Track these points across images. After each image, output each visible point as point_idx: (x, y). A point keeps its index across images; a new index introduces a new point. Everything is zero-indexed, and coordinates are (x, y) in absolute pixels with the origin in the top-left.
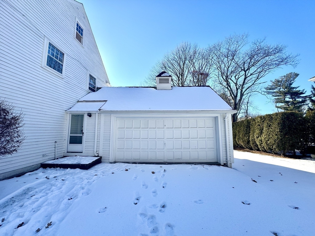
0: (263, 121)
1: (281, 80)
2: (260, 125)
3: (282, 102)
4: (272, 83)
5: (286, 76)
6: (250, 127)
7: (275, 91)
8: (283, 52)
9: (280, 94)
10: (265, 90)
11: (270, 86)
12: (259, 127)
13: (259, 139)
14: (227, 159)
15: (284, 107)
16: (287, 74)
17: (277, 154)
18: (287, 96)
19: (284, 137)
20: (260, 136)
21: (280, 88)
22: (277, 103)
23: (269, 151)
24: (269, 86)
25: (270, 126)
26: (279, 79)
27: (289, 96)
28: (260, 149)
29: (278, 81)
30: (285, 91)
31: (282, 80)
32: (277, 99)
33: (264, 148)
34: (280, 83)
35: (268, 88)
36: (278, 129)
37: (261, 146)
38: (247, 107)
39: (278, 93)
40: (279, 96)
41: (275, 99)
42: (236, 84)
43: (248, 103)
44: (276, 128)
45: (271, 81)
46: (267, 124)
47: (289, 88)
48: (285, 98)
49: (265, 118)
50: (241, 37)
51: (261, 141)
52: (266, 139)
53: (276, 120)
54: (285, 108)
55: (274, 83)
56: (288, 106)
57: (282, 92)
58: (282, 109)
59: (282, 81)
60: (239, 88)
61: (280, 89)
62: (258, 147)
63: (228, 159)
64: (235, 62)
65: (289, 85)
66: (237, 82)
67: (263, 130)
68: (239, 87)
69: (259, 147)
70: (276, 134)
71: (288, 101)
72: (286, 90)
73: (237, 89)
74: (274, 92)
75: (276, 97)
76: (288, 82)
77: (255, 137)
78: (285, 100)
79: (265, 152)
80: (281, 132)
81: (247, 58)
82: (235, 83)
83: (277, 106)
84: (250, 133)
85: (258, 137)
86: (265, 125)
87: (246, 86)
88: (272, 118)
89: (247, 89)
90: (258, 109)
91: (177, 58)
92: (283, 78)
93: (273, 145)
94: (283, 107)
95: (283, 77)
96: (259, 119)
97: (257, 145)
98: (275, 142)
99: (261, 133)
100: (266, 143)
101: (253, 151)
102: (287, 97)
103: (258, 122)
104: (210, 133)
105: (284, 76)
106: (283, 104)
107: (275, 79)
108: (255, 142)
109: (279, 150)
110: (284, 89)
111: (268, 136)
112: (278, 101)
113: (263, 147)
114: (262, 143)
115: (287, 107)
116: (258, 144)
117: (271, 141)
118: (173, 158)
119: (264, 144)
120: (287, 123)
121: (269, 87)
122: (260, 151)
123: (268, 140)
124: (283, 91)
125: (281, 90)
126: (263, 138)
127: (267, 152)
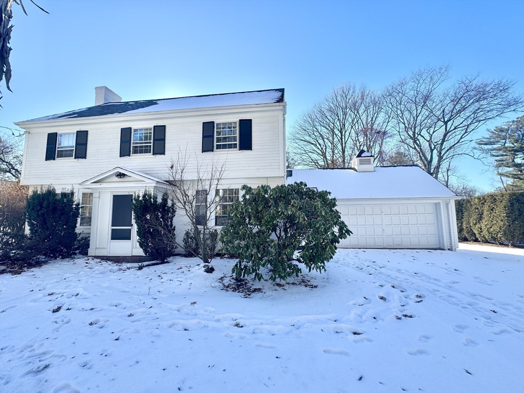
0: (483, 204)
1: (506, 127)
2: (478, 209)
3: (510, 164)
4: (489, 133)
5: (517, 121)
6: (462, 211)
7: (495, 146)
8: (510, 91)
9: (505, 152)
10: (477, 146)
11: (486, 138)
12: (477, 211)
13: (477, 226)
14: (451, 244)
15: (512, 174)
16: (518, 118)
17: (502, 244)
18: (517, 155)
19: (512, 224)
20: (479, 222)
21: (504, 141)
22: (500, 166)
23: (492, 240)
24: (484, 138)
25: (492, 210)
26: (503, 127)
27: (521, 156)
28: (479, 239)
29: (502, 131)
30: (513, 147)
31: (509, 128)
32: (500, 161)
33: (485, 238)
34: (504, 134)
35: (483, 143)
36: (504, 213)
37: (480, 234)
38: (448, 177)
39: (500, 150)
40: (502, 155)
41: (496, 160)
42: (430, 141)
43: (448, 170)
44: (501, 211)
45: (488, 130)
46: (489, 206)
47: (521, 142)
48: (514, 159)
49: (486, 199)
50: (438, 70)
51: (481, 229)
52: (488, 226)
53: (501, 202)
54: (514, 176)
55: (494, 133)
56: (520, 173)
57: (509, 149)
58: (509, 177)
59: (508, 130)
60: (435, 148)
61: (505, 143)
62: (475, 237)
63: (453, 245)
64: (429, 110)
65: (521, 136)
66: (431, 139)
67: (482, 214)
68: (435, 146)
69: (478, 236)
70: (502, 220)
71: (520, 164)
72: (515, 144)
73: (432, 151)
74: (495, 149)
75: (498, 158)
76: (520, 131)
77: (472, 223)
78: (513, 161)
79: (485, 242)
80: (509, 217)
81: (448, 101)
82: (427, 141)
83: (500, 171)
84: (463, 218)
85: (476, 224)
86: (486, 208)
87: (446, 145)
88: (496, 199)
89: (448, 150)
90: (466, 179)
91: (333, 106)
92: (511, 124)
93: (498, 233)
94: (510, 174)
95: (510, 122)
96: (476, 200)
97: (475, 234)
98: (500, 229)
99: (480, 218)
100: (487, 230)
101: (469, 242)
102: (519, 156)
103: (476, 204)
104: (431, 219)
105: (513, 122)
106: (511, 169)
107: (496, 127)
108: (471, 230)
109: (507, 239)
110: (513, 144)
111: (490, 222)
112: (500, 164)
113: (484, 236)
114: (482, 232)
115: (517, 175)
116: (476, 232)
117: (495, 228)
118: (392, 244)
119: (485, 233)
120: (516, 205)
121: (484, 140)
122: (479, 241)
123: (491, 227)
124: (510, 147)
125: (506, 145)
126: (483, 226)
127: (489, 243)
